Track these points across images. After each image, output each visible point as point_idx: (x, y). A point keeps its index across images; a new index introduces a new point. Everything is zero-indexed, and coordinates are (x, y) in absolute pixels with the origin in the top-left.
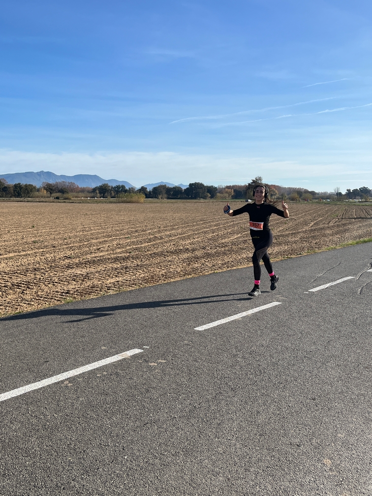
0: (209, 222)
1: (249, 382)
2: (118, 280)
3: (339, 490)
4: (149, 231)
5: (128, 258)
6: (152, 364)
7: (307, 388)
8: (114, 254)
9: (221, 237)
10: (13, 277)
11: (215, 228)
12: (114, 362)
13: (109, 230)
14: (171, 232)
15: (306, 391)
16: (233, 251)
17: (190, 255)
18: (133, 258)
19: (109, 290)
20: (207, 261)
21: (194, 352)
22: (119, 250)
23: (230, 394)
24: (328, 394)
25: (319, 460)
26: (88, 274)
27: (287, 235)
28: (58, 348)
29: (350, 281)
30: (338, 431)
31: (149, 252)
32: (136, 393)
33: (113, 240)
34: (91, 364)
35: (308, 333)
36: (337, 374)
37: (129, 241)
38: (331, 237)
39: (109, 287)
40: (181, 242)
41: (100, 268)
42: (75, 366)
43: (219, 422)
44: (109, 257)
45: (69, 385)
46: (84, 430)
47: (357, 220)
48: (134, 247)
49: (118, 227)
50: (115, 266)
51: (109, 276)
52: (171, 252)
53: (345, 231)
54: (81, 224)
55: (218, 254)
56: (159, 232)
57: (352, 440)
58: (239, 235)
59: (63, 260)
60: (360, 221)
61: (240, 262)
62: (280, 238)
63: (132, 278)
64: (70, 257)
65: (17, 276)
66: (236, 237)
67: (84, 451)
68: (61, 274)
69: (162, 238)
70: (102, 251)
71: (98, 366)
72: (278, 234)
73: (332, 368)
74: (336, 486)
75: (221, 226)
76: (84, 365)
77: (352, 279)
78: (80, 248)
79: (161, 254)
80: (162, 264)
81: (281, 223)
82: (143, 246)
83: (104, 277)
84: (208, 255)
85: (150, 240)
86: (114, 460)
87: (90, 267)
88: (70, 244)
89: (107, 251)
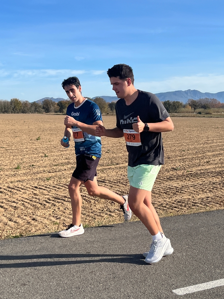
2: (209, 196)
8: (220, 167)
10: (114, 186)
19: (194, 205)
26: (183, 187)
39: (195, 203)
41: (198, 182)
44: (214, 170)
50: (215, 180)
51: (203, 191)
54: (207, 137)
59: (168, 172)
64: (176, 169)
65: (118, 185)
68: (157, 186)
70: (210, 164)
78: (192, 160)
87: (189, 180)
88: (185, 156)
89: (216, 164)
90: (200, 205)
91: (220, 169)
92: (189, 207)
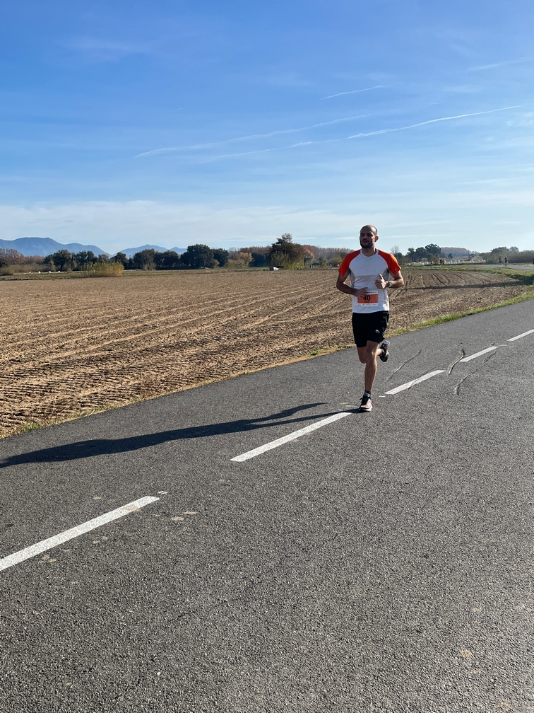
0: (222, 300)
1: (326, 537)
2: (96, 391)
3: (492, 697)
4: (134, 318)
5: (107, 358)
6: (176, 519)
7: (413, 540)
8: (85, 353)
9: (241, 322)
11: (231, 308)
12: (116, 520)
13: (75, 317)
14: (167, 318)
15: (412, 544)
16: (261, 341)
17: (198, 349)
18: (115, 358)
19: (84, 406)
20: (225, 357)
21: (237, 495)
22: (92, 348)
23: (301, 557)
24: (445, 546)
25: (453, 652)
26: (49, 384)
27: (334, 316)
28: (25, 503)
29: (440, 377)
30: (472, 604)
31: (139, 348)
32: (158, 566)
33: (82, 332)
34: (81, 526)
35: (397, 455)
36: (452, 516)
37: (106, 332)
38: (395, 316)
39: (83, 403)
40: (184, 331)
41: (67, 375)
42: (56, 530)
43: (293, 604)
44: (79, 358)
45: (51, 561)
46: (85, 633)
47: (427, 291)
48: (115, 341)
49: (87, 312)
50: (89, 370)
51: (81, 386)
52: (170, 346)
53: (414, 306)
54: (32, 310)
55: (239, 347)
56: (150, 317)
57: (495, 616)
58: (267, 318)
59: (10, 366)
60: (431, 292)
61: (271, 357)
62: (325, 320)
63: (117, 388)
64: (19, 361)
66: (262, 320)
67: (90, 669)
68: (7, 387)
69: (154, 327)
70: (67, 349)
71: (92, 528)
72: (321, 314)
73: (442, 506)
74: (487, 691)
75: (240, 306)
76: (70, 527)
77: (442, 373)
78: (32, 346)
79: (157, 350)
80: (159, 365)
81: (324, 298)
82: (127, 339)
83: (74, 389)
84: (225, 349)
85: (138, 331)
86: (141, 680)
87: (51, 375)
88: (18, 341)
89: (75, 348)
90: (93, 405)
91: (88, 355)
92: (78, 409)
